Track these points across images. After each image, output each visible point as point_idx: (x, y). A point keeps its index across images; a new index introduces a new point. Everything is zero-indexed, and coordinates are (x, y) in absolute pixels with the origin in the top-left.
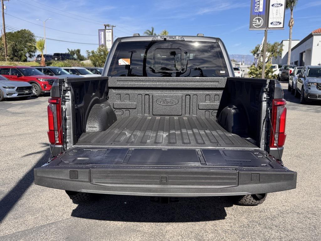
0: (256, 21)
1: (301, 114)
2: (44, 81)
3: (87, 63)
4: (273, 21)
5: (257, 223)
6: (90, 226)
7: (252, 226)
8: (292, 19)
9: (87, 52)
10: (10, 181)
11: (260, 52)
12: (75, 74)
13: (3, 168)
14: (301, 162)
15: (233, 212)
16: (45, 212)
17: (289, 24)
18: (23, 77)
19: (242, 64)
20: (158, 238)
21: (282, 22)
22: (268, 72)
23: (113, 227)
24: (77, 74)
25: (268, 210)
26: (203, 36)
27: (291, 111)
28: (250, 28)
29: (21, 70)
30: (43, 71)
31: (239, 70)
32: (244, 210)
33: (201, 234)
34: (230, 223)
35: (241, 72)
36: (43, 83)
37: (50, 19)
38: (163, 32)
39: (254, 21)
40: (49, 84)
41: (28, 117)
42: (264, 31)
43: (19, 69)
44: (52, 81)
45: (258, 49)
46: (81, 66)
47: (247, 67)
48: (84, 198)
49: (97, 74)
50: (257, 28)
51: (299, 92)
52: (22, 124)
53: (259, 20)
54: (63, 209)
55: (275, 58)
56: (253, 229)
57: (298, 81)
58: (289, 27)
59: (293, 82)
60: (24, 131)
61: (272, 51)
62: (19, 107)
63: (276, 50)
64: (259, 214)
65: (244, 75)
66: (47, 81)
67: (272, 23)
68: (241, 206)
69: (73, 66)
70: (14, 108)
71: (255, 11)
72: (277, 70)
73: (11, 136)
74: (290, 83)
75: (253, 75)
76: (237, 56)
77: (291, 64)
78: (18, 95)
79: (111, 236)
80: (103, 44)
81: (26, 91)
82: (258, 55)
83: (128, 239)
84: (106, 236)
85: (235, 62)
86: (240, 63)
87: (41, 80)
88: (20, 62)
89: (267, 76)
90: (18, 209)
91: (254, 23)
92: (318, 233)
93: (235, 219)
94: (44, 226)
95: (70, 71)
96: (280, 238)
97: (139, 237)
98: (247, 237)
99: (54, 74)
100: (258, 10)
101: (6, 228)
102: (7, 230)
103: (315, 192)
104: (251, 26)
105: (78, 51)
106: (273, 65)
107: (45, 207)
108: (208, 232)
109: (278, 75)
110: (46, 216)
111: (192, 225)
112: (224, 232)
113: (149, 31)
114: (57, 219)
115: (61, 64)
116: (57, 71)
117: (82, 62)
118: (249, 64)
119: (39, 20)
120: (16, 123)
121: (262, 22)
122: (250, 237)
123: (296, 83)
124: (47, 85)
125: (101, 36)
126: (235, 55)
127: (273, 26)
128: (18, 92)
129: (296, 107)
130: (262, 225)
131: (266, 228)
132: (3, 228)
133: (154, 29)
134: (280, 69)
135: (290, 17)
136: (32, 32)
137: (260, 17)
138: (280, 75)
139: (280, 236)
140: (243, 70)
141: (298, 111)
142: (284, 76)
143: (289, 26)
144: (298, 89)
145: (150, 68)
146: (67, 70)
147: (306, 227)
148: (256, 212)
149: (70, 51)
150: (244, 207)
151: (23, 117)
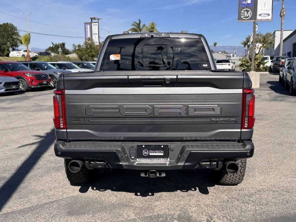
0: (244, 13)
1: (288, 106)
2: (31, 76)
3: (73, 57)
4: (261, 13)
5: (236, 199)
6: (88, 202)
7: (231, 202)
8: (284, 8)
9: (73, 46)
10: (10, 168)
11: (251, 43)
12: (62, 69)
13: (2, 158)
14: (283, 149)
15: (215, 190)
16: (46, 193)
17: (281, 14)
18: (10, 72)
19: (233, 56)
20: (148, 211)
21: (271, 14)
22: (259, 64)
23: (108, 203)
24: (64, 69)
25: (247, 189)
26: (186, 32)
27: (280, 102)
28: (238, 20)
29: (7, 65)
30: (29, 66)
31: (230, 62)
32: (225, 189)
33: (186, 208)
34: (212, 199)
35: (232, 64)
36: (30, 78)
37: (33, 12)
38: (151, 24)
39: (242, 13)
40: (36, 79)
41: (18, 111)
42: (253, 23)
43: (5, 65)
44: (39, 76)
45: (249, 40)
46: (67, 60)
47: (239, 59)
48: (81, 179)
49: (84, 68)
50: (245, 20)
51: (289, 83)
52: (13, 118)
53: (247, 11)
54: (62, 190)
55: (267, 49)
56: (232, 203)
57: (288, 73)
58: (280, 18)
59: (283, 74)
60: (16, 125)
61: (263, 42)
62: (7, 102)
63: (267, 41)
64: (238, 192)
65: (235, 67)
66: (34, 76)
67: (260, 15)
68: (222, 186)
69: (60, 60)
70: (2, 103)
71: (243, 3)
72: (268, 61)
73: (5, 129)
74: (281, 75)
75: (244, 67)
76: (229, 48)
77: (282, 55)
78: (5, 91)
79: (107, 210)
80: (89, 38)
81: (14, 86)
82: (249, 46)
83: (122, 212)
84: (102, 210)
85: (226, 54)
86: (232, 55)
87: (28, 75)
88: (5, 57)
89: (258, 68)
90: (21, 191)
91: (242, 15)
92: (289, 206)
93: (216, 196)
94: (47, 203)
95: (56, 66)
96: (255, 211)
97: (132, 211)
98: (226, 210)
99: (40, 69)
100: (246, 2)
101: (13, 206)
102: (15, 207)
103: (292, 174)
104: (240, 18)
105: (63, 45)
106: (265, 57)
107: (46, 189)
108: (191, 206)
109: (270, 67)
110: (48, 196)
111: (178, 201)
112: (206, 206)
113: (136, 23)
114: (58, 198)
115: (46, 59)
116: (43, 66)
117: (67, 56)
118: (241, 55)
119: (23, 13)
120: (7, 117)
121: (250, 14)
122: (228, 210)
123: (286, 74)
124: (34, 81)
125: (87, 29)
126: (226, 46)
127: (261, 17)
128: (6, 87)
129: (285, 99)
130: (240, 201)
131: (243, 203)
132: (11, 205)
133: (141, 21)
134: (271, 60)
135: (282, 7)
136: (15, 26)
137: (248, 8)
138: (272, 67)
139: (255, 209)
140: (233, 62)
141: (286, 102)
142: (276, 68)
143: (280, 16)
144: (287, 81)
145: (139, 62)
146: (54, 65)
147: (279, 202)
148: (235, 190)
149: (54, 45)
150: (226, 186)
151: (13, 111)
